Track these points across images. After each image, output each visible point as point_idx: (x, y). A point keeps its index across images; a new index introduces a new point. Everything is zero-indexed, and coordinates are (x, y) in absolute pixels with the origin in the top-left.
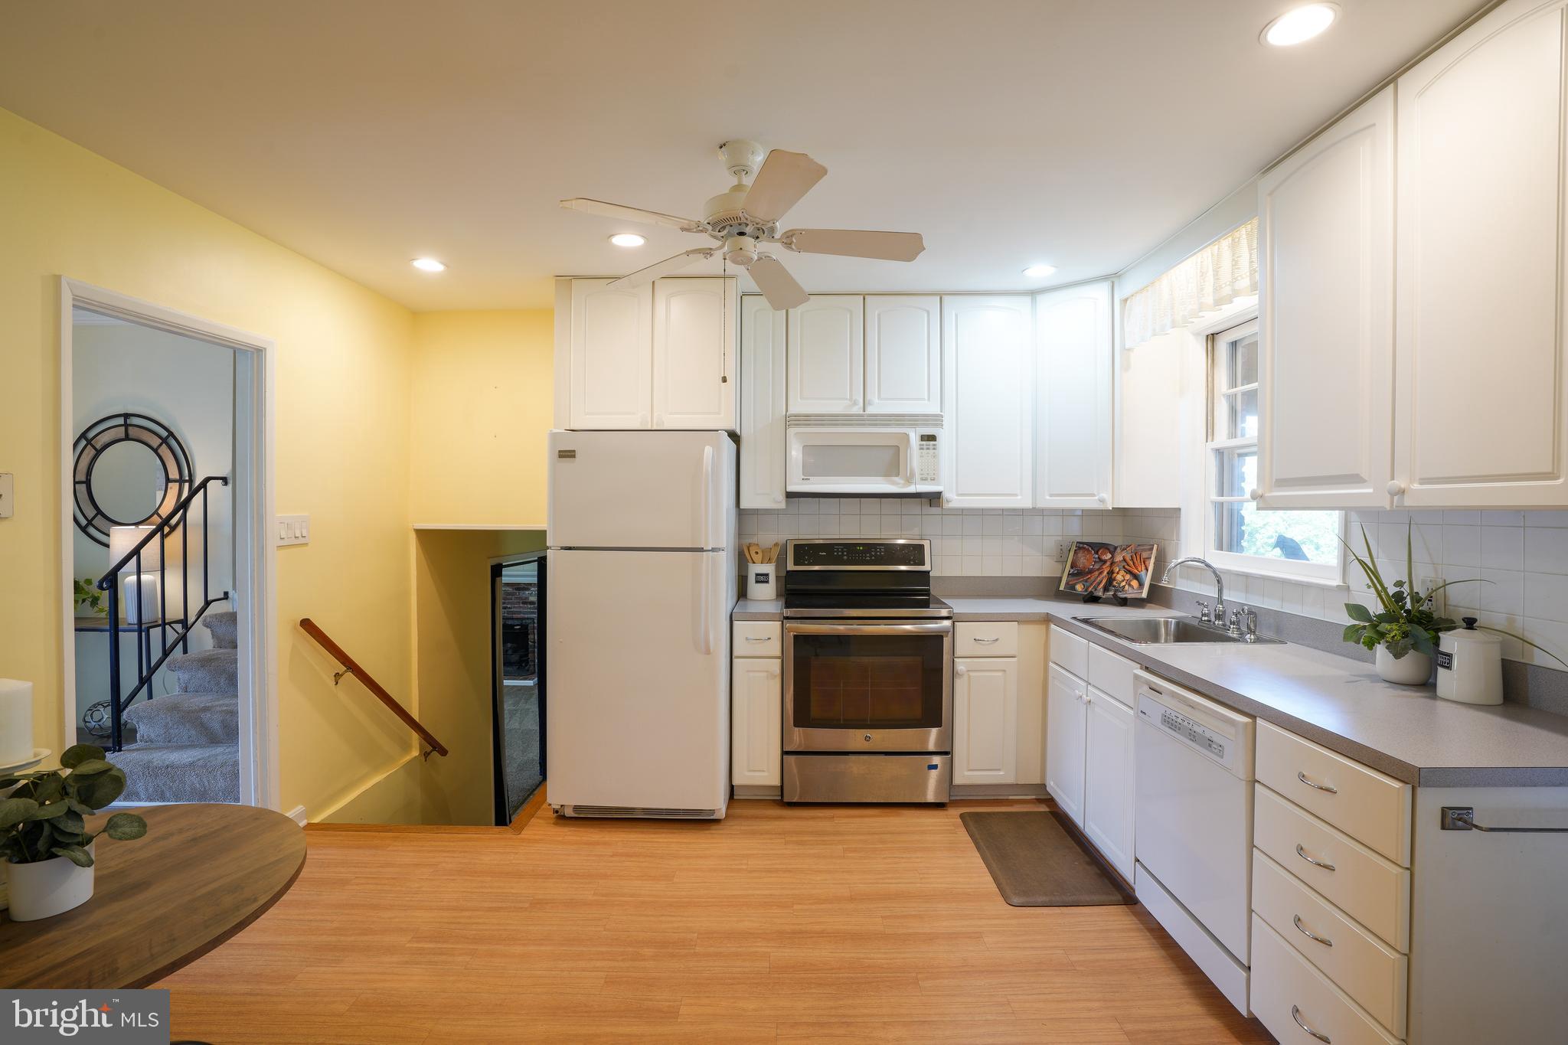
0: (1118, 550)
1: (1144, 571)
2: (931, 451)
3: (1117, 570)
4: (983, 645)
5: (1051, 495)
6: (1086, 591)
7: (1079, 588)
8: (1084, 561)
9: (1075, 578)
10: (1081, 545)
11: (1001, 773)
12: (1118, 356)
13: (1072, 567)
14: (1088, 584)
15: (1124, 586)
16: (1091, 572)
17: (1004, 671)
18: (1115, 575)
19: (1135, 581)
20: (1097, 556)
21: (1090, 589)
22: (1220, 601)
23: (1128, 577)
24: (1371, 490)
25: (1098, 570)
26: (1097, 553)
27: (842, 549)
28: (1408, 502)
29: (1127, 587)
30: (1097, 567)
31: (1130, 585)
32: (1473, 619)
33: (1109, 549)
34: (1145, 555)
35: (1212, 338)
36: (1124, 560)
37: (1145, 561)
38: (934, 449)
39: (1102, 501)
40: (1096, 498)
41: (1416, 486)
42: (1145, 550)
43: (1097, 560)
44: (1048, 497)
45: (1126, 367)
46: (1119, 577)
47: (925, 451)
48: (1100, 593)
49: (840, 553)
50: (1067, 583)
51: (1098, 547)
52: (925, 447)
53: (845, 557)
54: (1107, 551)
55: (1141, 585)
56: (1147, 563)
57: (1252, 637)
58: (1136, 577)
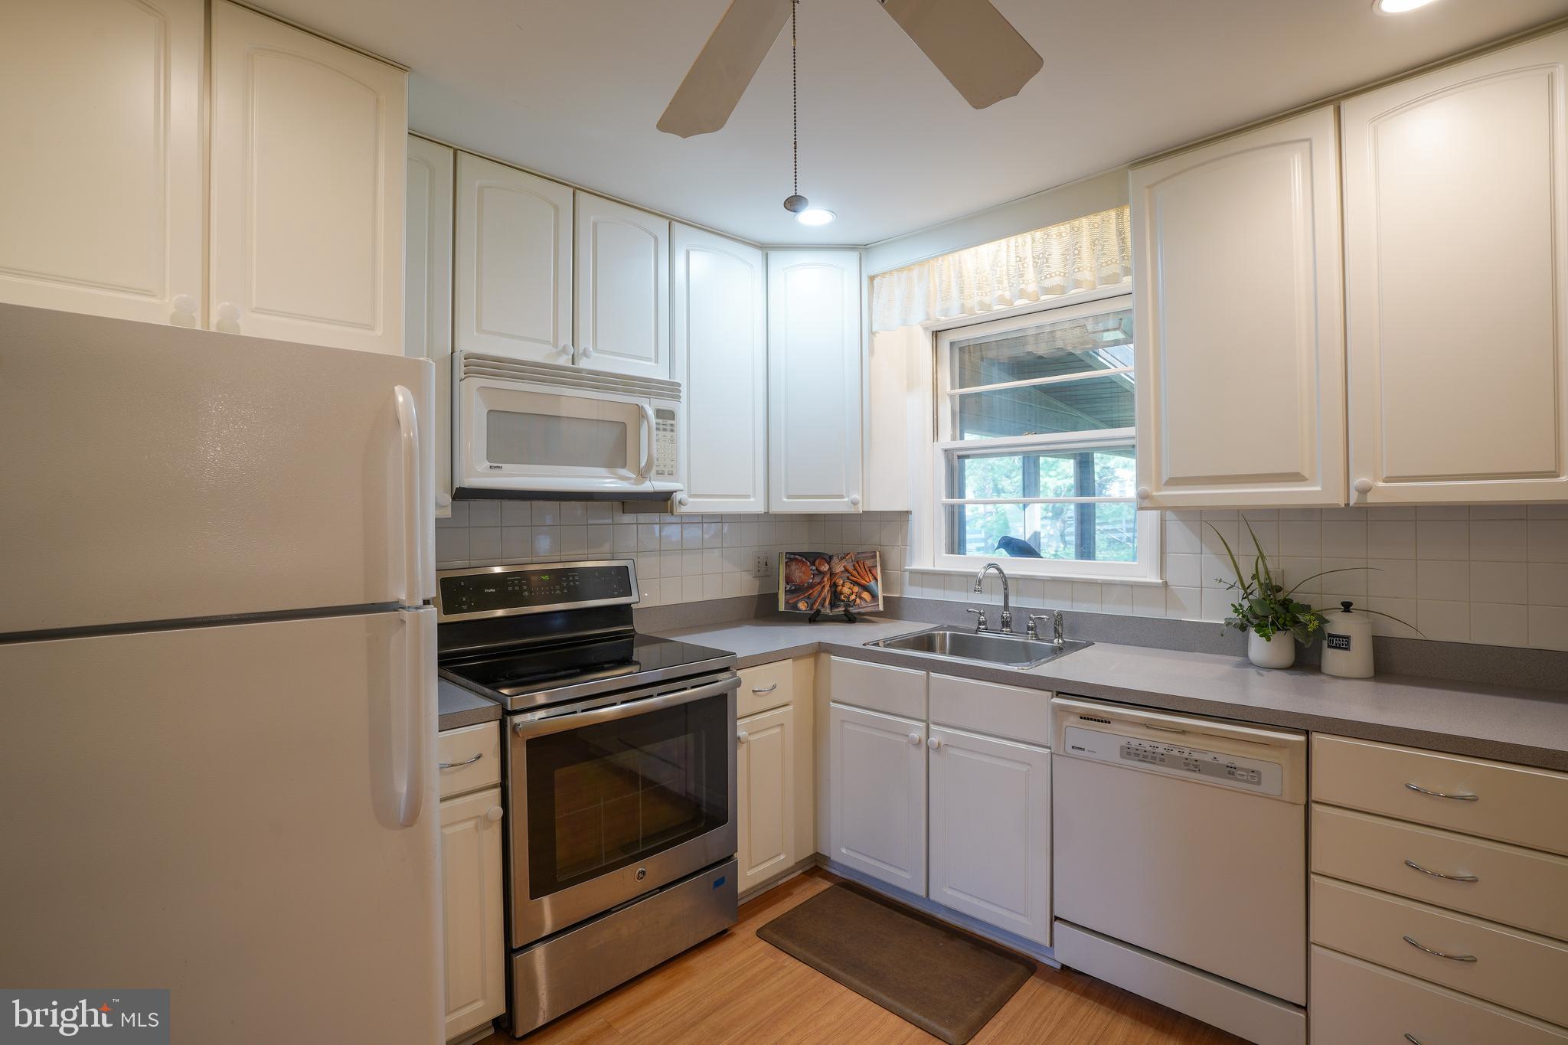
0: (835, 560)
1: (873, 583)
2: (668, 434)
3: (841, 582)
4: (761, 696)
5: (789, 497)
6: (811, 609)
7: (802, 606)
8: (800, 574)
9: (795, 595)
10: (792, 556)
11: (782, 857)
12: (867, 337)
13: (787, 583)
14: (811, 601)
15: (855, 600)
16: (811, 586)
17: (782, 725)
18: (840, 588)
19: (866, 593)
20: (814, 568)
21: (815, 607)
22: (1006, 607)
23: (856, 589)
24: (1318, 488)
25: (819, 583)
26: (813, 564)
27: (520, 581)
28: (1371, 499)
29: (858, 600)
30: (818, 581)
31: (861, 598)
32: (1348, 602)
33: (825, 559)
34: (869, 563)
35: (936, 334)
36: (846, 570)
37: (871, 570)
38: (672, 431)
39: (855, 503)
40: (846, 500)
41: (1381, 484)
42: (868, 558)
43: (816, 572)
44: (785, 500)
45: (872, 352)
46: (846, 590)
47: (661, 433)
48: (827, 610)
49: (517, 588)
50: (787, 602)
51: (813, 558)
52: (661, 427)
53: (526, 593)
54: (824, 561)
55: (874, 597)
56: (873, 572)
57: (1060, 641)
58: (866, 588)
